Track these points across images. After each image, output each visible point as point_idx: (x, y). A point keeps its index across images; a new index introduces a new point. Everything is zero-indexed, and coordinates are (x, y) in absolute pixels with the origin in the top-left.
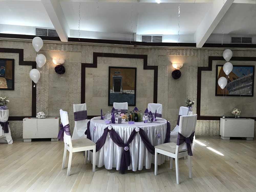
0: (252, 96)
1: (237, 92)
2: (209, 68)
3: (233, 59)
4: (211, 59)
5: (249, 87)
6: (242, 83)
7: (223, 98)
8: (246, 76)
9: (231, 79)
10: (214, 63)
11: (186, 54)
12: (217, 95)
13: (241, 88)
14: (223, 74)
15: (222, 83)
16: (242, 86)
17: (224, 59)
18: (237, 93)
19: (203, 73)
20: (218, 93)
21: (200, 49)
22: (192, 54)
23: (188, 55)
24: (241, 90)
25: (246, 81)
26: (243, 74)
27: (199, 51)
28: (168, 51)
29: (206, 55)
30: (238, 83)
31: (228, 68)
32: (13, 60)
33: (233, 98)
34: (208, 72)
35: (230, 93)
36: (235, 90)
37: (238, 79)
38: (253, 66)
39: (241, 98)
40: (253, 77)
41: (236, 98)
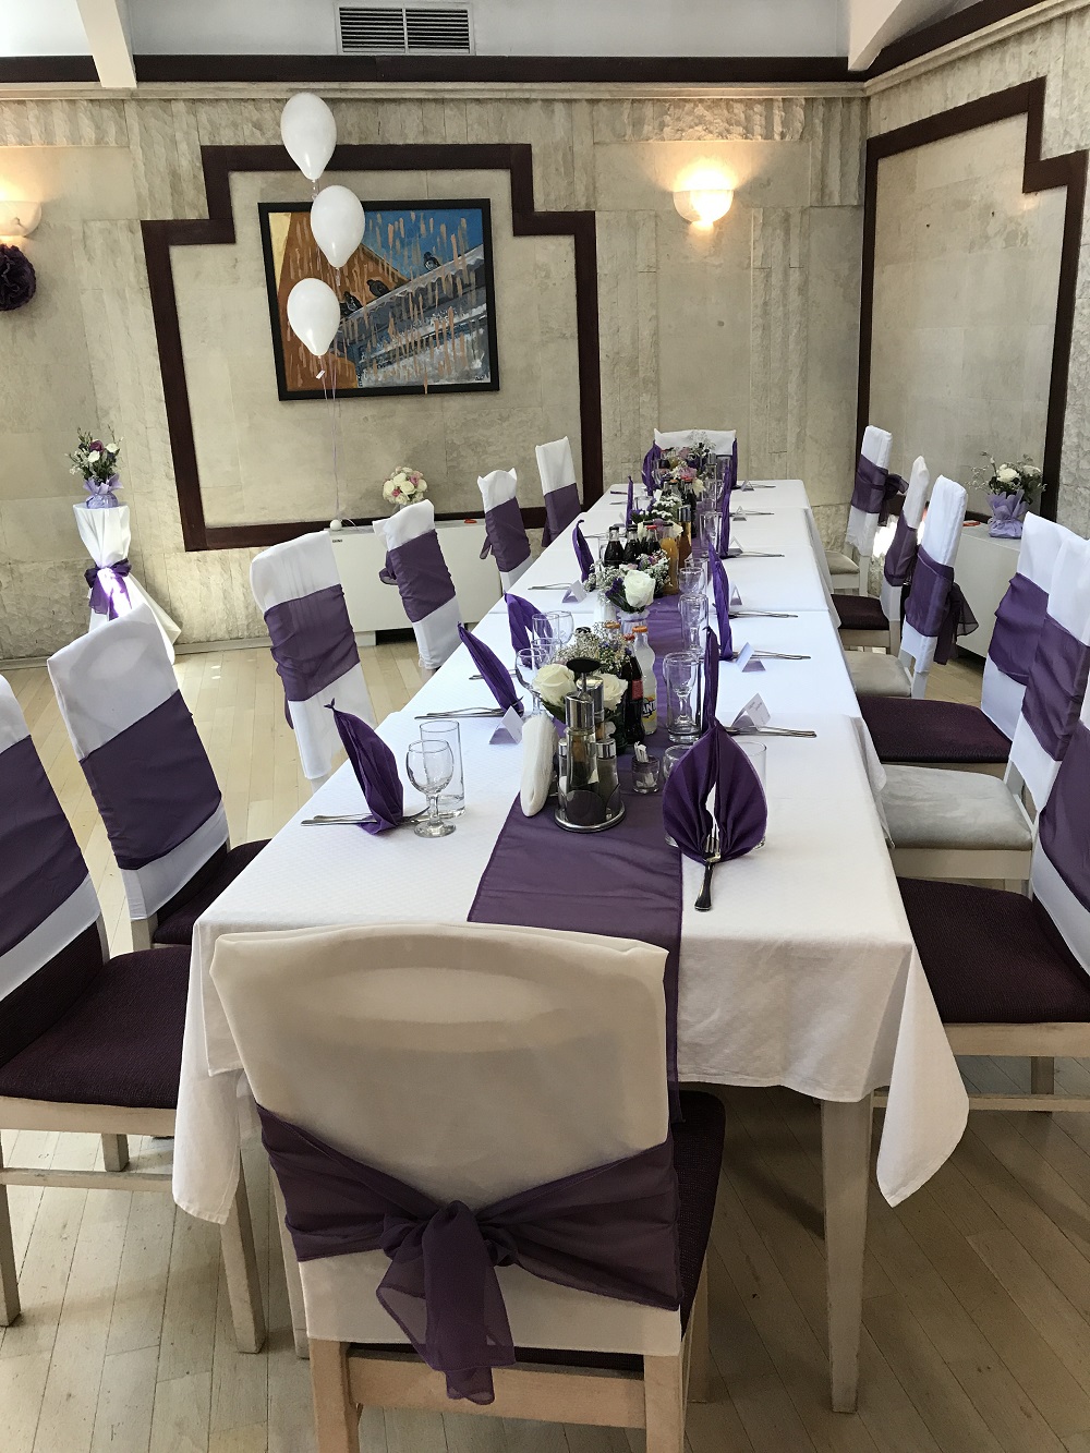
0: (494, 386)
1: (403, 372)
2: (217, 228)
3: (345, 160)
4: (220, 164)
5: (468, 337)
6: (429, 310)
7: (329, 409)
10: (247, 190)
11: (48, 135)
12: (285, 395)
13: (426, 343)
14: (317, 265)
16: (431, 329)
18: (403, 374)
19: (183, 259)
20: (294, 384)
21: (125, 97)
22: (88, 131)
23: (61, 140)
24: (424, 357)
25: (448, 300)
27: (131, 110)
29: (179, 136)
30: (400, 314)
33: (388, 404)
34: (210, 257)
35: (369, 379)
36: (390, 359)
37: (405, 288)
38: (484, 206)
39: (434, 402)
40: (485, 275)
41: (402, 407)
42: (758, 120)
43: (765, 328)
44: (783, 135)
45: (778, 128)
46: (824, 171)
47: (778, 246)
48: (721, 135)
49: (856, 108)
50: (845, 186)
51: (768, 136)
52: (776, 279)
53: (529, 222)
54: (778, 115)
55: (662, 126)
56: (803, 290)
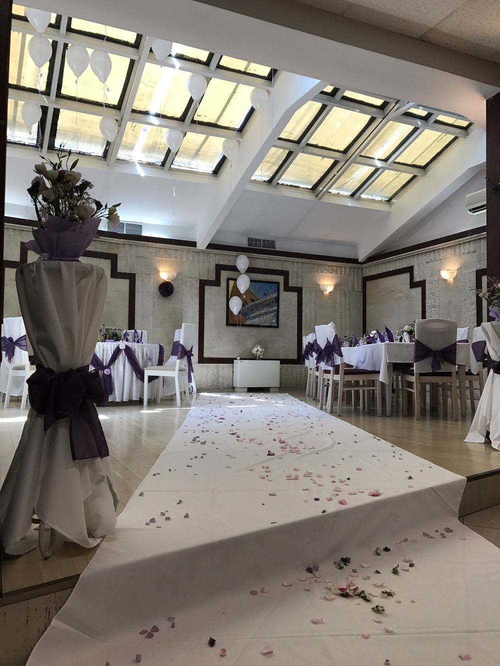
0: (277, 327)
1: (256, 321)
2: (217, 283)
3: (250, 270)
4: (219, 268)
5: (272, 314)
6: (264, 307)
7: (238, 329)
8: (269, 297)
9: (249, 301)
10: (224, 275)
11: (181, 258)
12: (228, 324)
13: (263, 314)
14: (236, 292)
15: (236, 305)
16: (264, 311)
17: (238, 270)
18: (256, 322)
19: (207, 289)
20: (231, 322)
21: (203, 251)
22: (191, 258)
23: (184, 260)
24: (262, 318)
25: (268, 304)
26: (264, 294)
27: (201, 254)
28: (152, 250)
29: (211, 261)
30: (258, 307)
31: (243, 283)
33: (251, 329)
34: (214, 289)
35: (248, 322)
36: (254, 318)
37: (259, 301)
38: (278, 283)
39: (263, 329)
40: (277, 299)
41: (255, 330)
42: (339, 271)
43: (341, 318)
44: (344, 274)
45: (343, 273)
46: (353, 283)
47: (344, 299)
48: (330, 273)
49: (360, 270)
50: (358, 287)
51: (341, 274)
52: (343, 307)
53: (288, 288)
54: (343, 270)
55: (318, 270)
56: (349, 310)
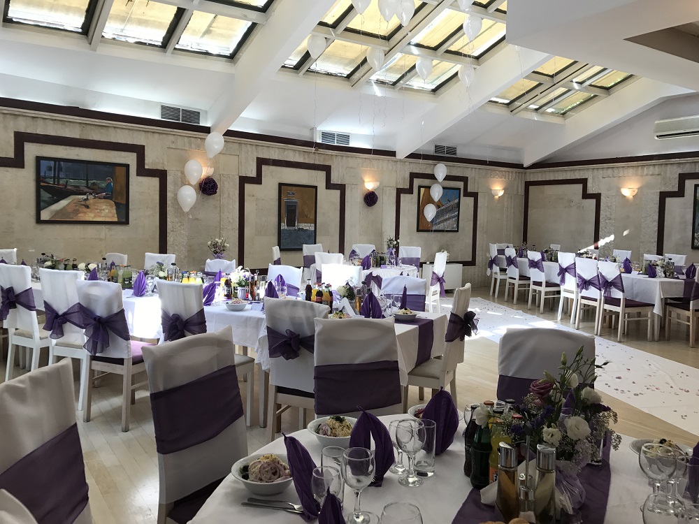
0: (457, 231)
2: (410, 191)
4: (413, 176)
5: (454, 219)
6: (447, 212)
7: (425, 234)
8: (452, 203)
10: (417, 182)
11: (383, 168)
12: (418, 230)
13: (446, 220)
14: (426, 199)
15: (430, 212)
16: (447, 217)
17: (435, 179)
18: (440, 227)
19: (403, 197)
20: (420, 228)
21: (401, 161)
22: (391, 167)
23: (385, 169)
24: (445, 223)
25: (451, 210)
26: (448, 200)
28: (360, 160)
29: (406, 169)
30: (443, 213)
31: (437, 192)
32: (127, 166)
33: (436, 234)
34: (408, 196)
35: (434, 228)
36: (440, 223)
38: (459, 189)
40: (458, 204)
41: (439, 234)
42: (507, 175)
43: (507, 221)
44: (511, 179)
46: (518, 188)
47: (510, 202)
48: (500, 178)
49: (523, 174)
50: (521, 191)
52: (509, 210)
53: (467, 194)
54: (510, 175)
55: (491, 175)
56: (514, 213)
